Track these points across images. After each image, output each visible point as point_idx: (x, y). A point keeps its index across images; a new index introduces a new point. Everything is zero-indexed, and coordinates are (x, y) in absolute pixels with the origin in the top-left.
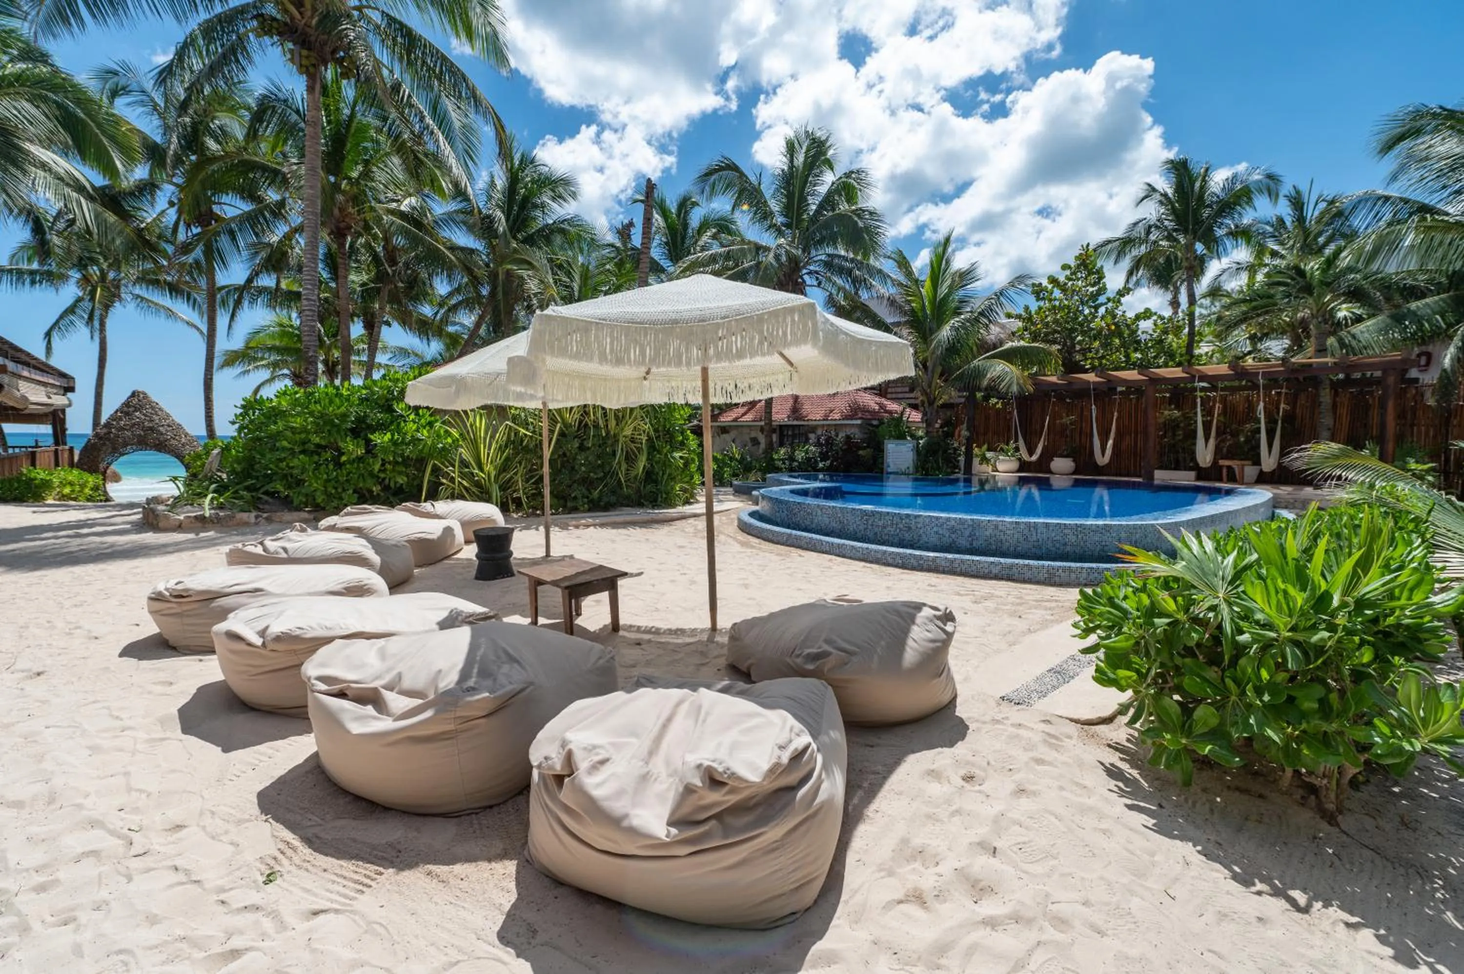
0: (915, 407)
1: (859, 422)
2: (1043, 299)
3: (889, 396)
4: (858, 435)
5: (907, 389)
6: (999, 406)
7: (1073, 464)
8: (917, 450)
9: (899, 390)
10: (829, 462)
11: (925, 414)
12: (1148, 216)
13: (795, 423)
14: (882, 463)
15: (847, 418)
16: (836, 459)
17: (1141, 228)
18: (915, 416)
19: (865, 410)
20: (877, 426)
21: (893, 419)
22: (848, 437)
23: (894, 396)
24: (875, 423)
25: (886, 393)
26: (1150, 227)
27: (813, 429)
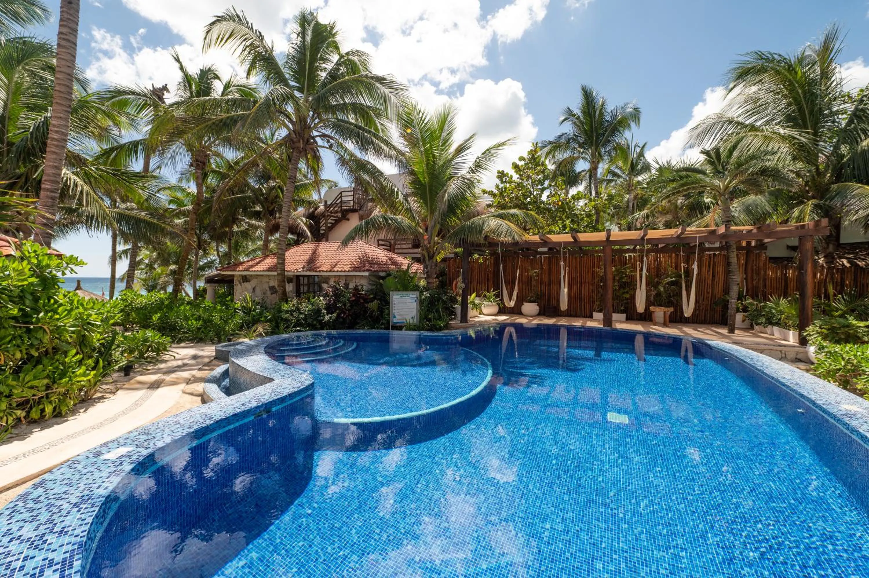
0: (418, 260)
1: (367, 274)
2: (506, 182)
3: (396, 251)
4: (365, 286)
5: (410, 246)
6: (481, 261)
7: (538, 308)
8: (421, 302)
9: (404, 246)
10: (335, 315)
11: (426, 267)
12: (569, 132)
13: (309, 273)
14: (388, 314)
15: (355, 269)
16: (342, 311)
17: (563, 140)
18: (416, 267)
19: (372, 263)
20: (383, 278)
21: (400, 271)
22: (356, 289)
23: (400, 251)
24: (382, 274)
25: (394, 249)
26: (569, 139)
27: (326, 280)
